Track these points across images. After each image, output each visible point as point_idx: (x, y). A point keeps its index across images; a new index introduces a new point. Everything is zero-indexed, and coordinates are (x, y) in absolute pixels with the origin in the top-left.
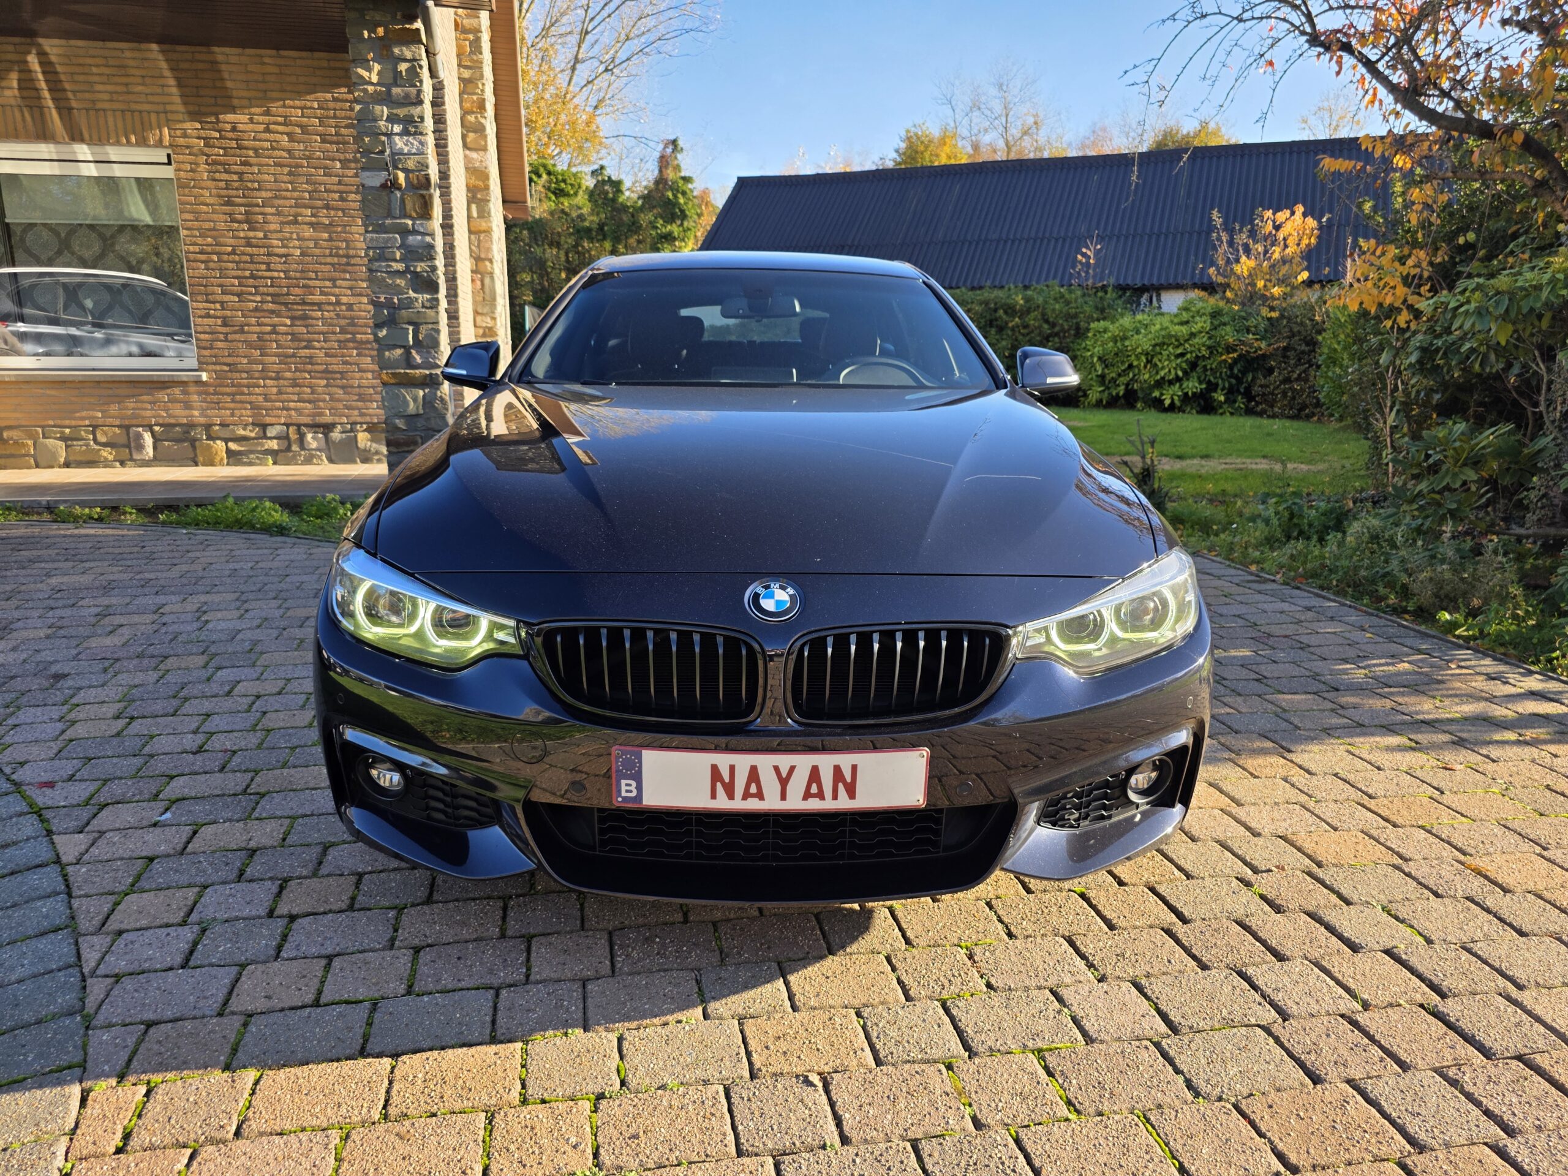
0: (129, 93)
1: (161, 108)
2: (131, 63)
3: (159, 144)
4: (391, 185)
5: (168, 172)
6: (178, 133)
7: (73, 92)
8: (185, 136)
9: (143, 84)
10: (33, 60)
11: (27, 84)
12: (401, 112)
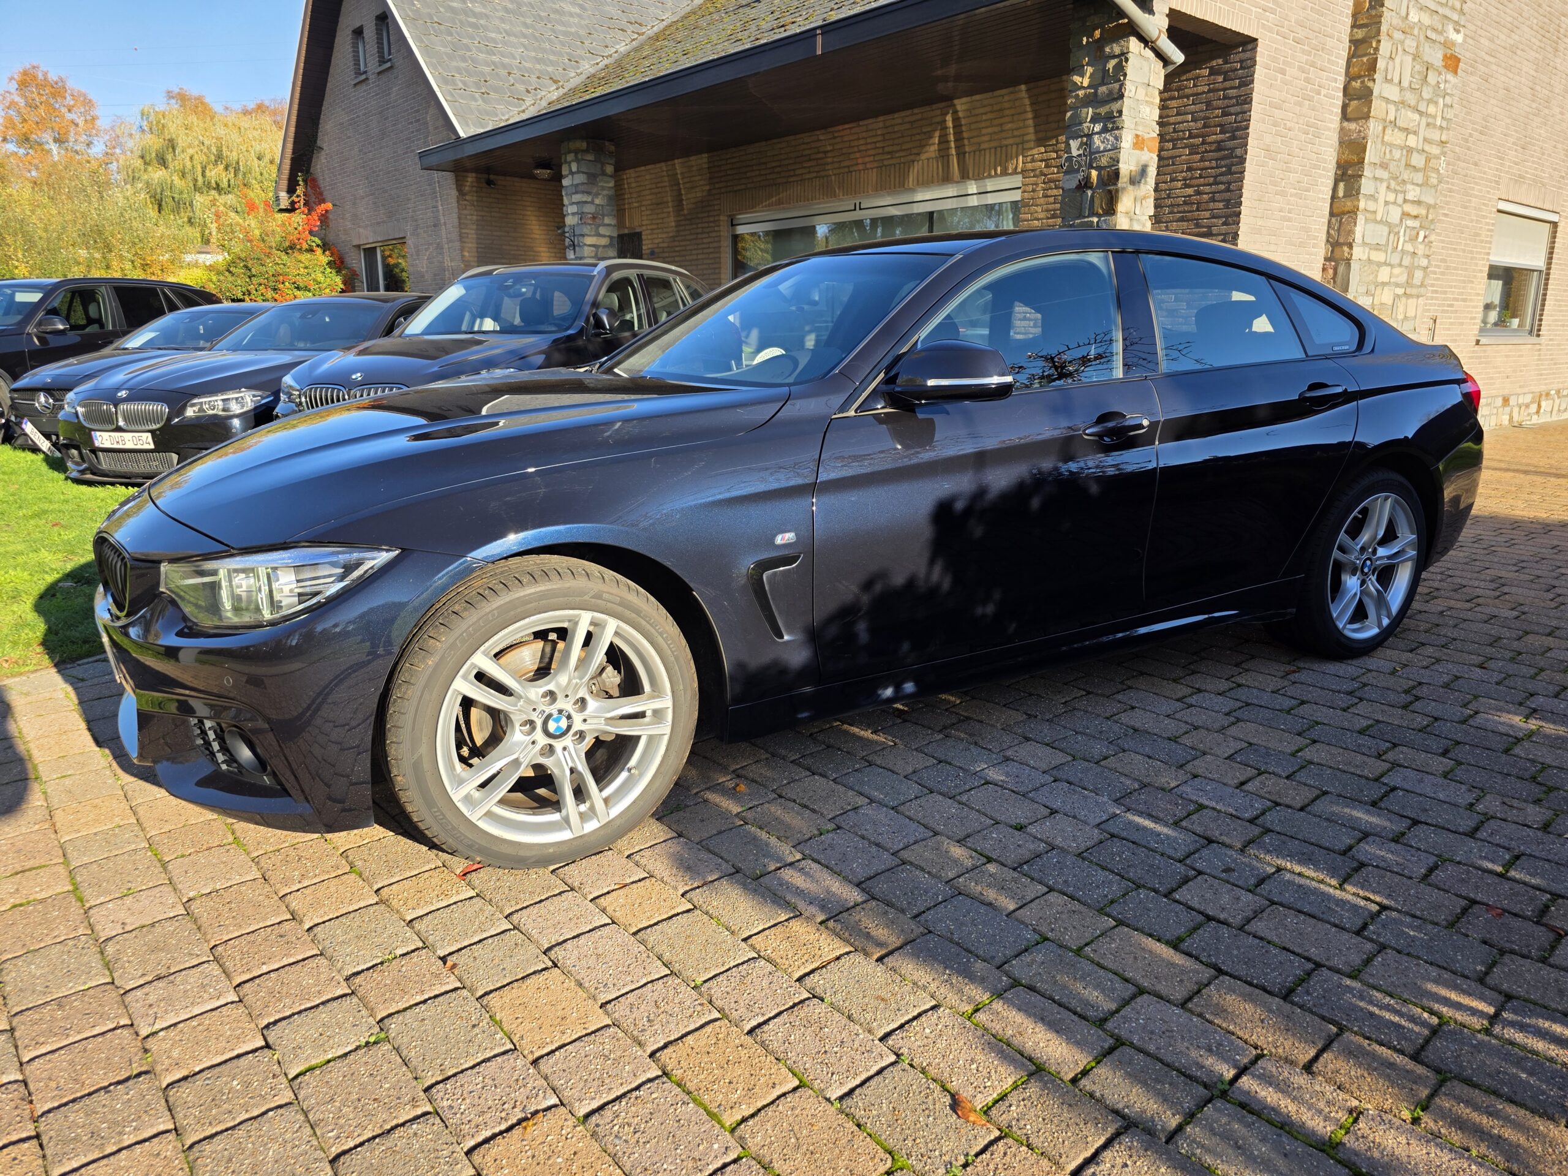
0: (1002, 131)
1: (1018, 140)
2: (1007, 105)
3: (1015, 172)
4: (1085, 184)
5: (1016, 196)
6: (1029, 159)
7: (969, 139)
8: (1033, 161)
9: (1012, 122)
10: (949, 118)
11: (944, 140)
12: (1103, 110)
